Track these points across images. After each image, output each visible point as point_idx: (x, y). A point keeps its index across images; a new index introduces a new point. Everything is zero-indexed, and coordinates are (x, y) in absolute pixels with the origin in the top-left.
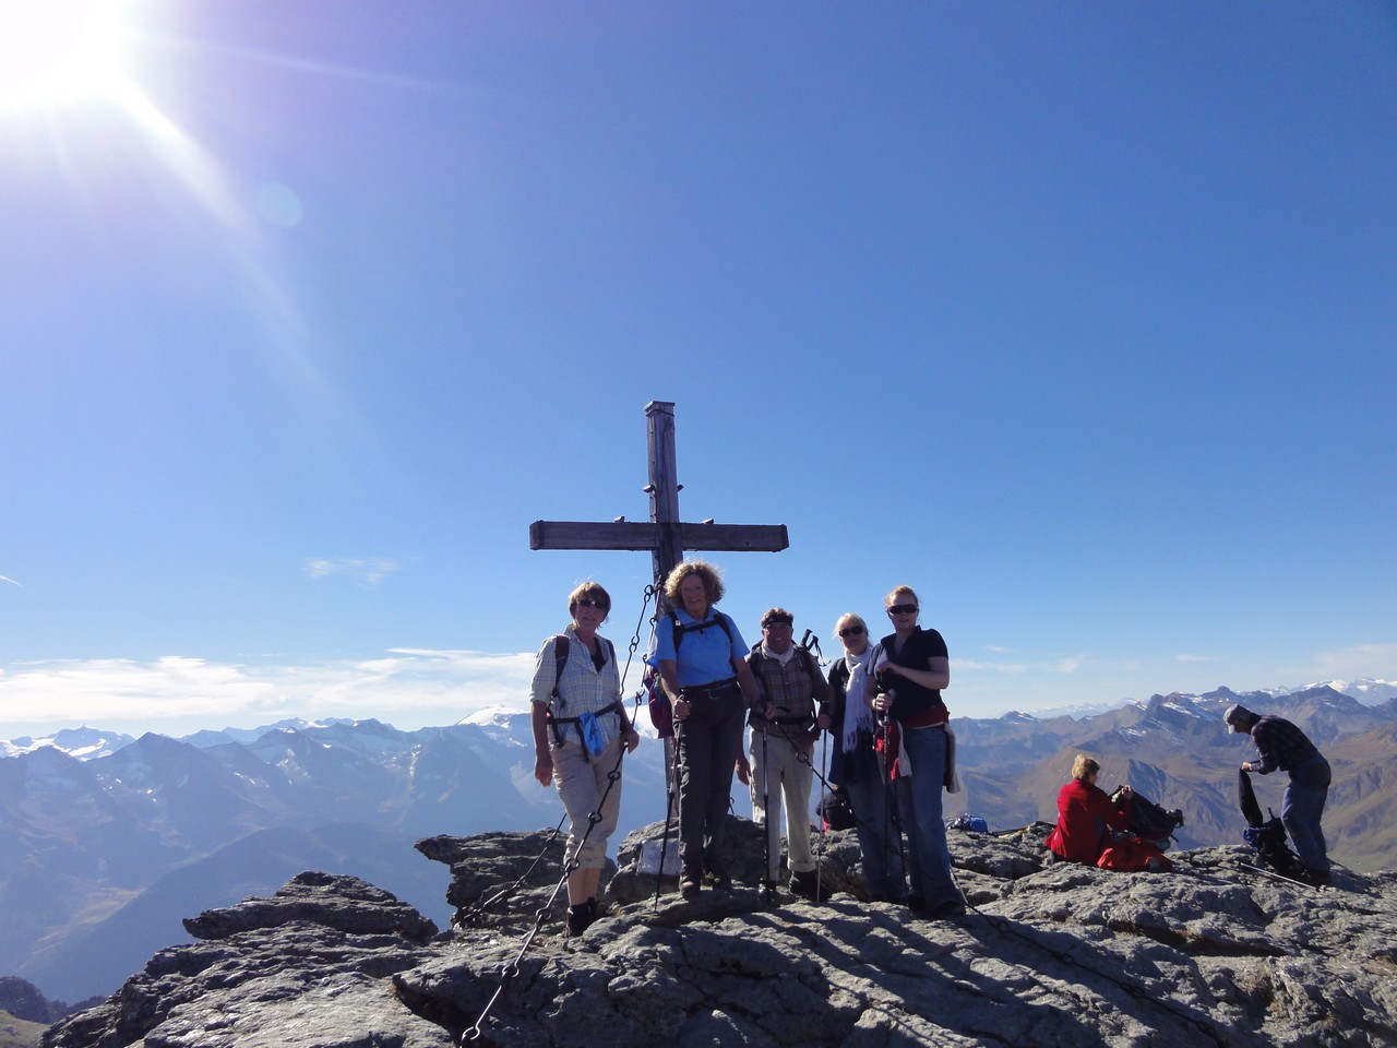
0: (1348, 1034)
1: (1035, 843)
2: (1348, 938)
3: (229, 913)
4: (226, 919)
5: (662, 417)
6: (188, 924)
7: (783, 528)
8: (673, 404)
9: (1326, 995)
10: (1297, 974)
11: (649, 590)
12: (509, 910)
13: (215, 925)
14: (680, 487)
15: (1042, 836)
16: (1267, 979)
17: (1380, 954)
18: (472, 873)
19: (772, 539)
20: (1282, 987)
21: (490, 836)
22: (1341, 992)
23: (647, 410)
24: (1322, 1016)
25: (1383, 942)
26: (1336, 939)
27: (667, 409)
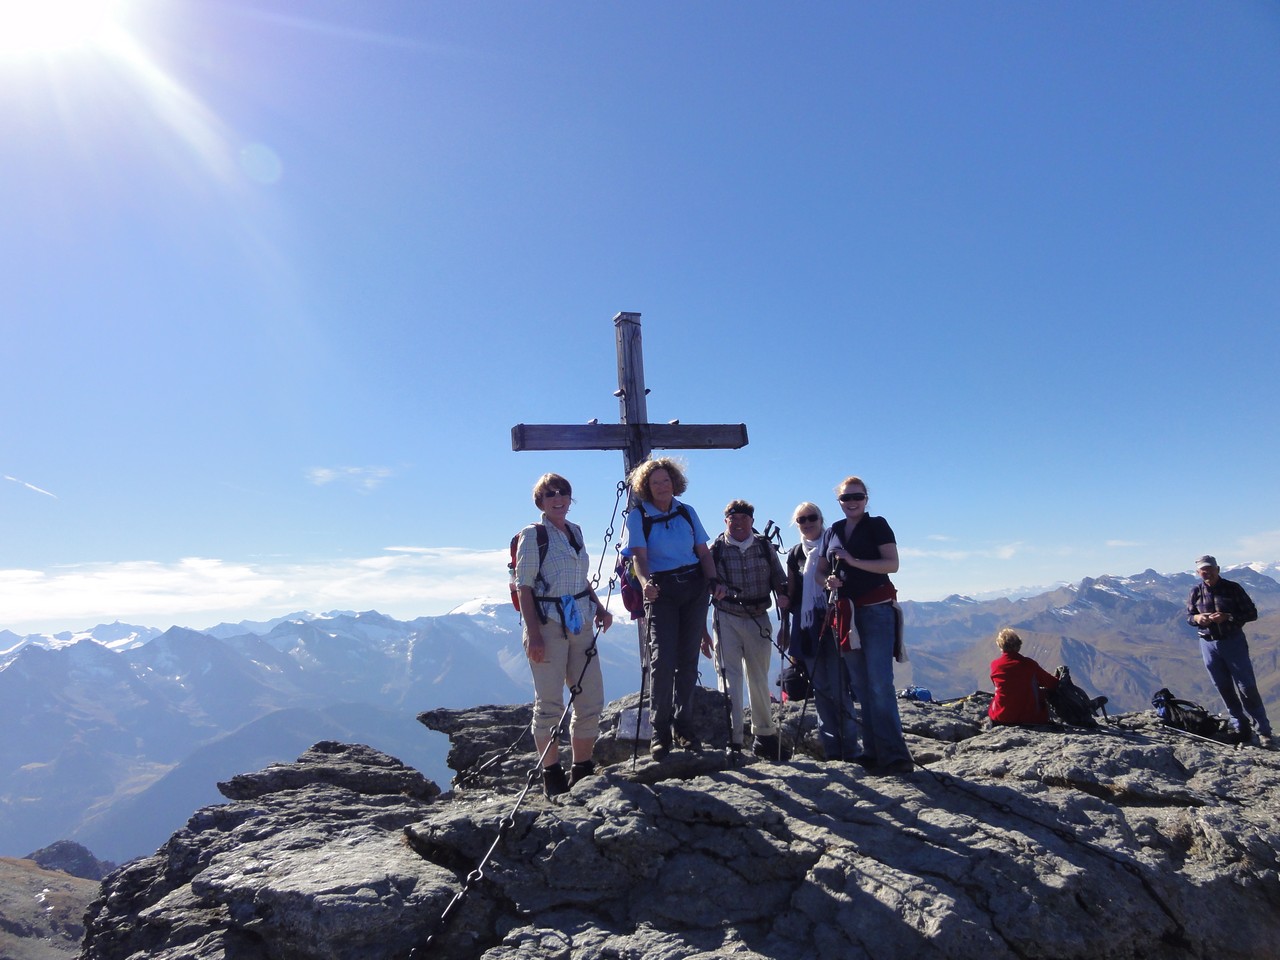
0: (1261, 874)
1: (976, 710)
2: (1263, 790)
3: (256, 777)
4: (255, 783)
5: (630, 326)
6: (221, 786)
7: (743, 428)
8: (639, 315)
9: (1242, 840)
10: (1215, 822)
11: (621, 486)
12: (503, 773)
13: (245, 787)
14: (648, 391)
15: (982, 704)
16: (1188, 826)
18: (469, 741)
19: (733, 437)
20: (1201, 833)
21: (484, 709)
22: (1256, 838)
23: (616, 321)
24: (1238, 859)
26: (1252, 791)
27: (634, 319)
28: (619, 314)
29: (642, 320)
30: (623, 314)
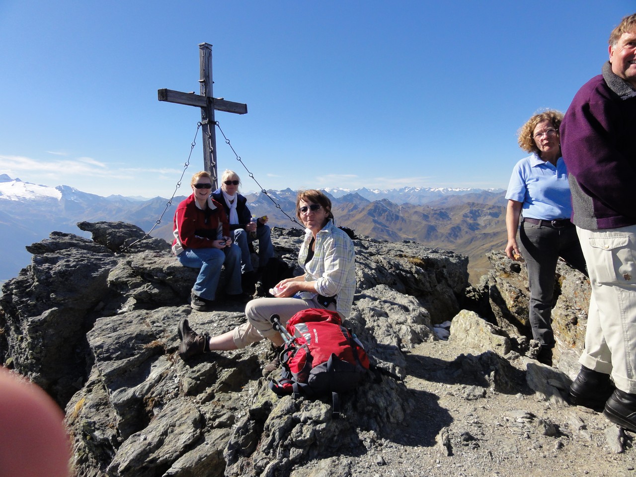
0: (398, 272)
2: (388, 252)
3: (39, 244)
6: (27, 247)
7: (246, 105)
8: (212, 46)
9: (392, 263)
10: (385, 259)
11: (199, 124)
14: (213, 82)
16: (378, 260)
17: (396, 255)
22: (394, 263)
23: (200, 46)
24: (391, 268)
25: (396, 253)
26: (385, 253)
27: (210, 47)
28: (204, 43)
29: (213, 48)
30: (206, 44)
